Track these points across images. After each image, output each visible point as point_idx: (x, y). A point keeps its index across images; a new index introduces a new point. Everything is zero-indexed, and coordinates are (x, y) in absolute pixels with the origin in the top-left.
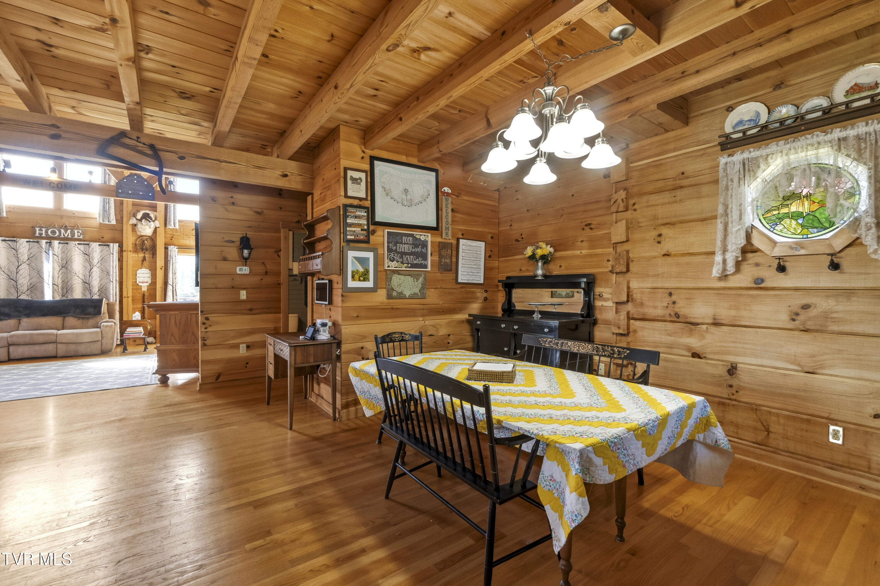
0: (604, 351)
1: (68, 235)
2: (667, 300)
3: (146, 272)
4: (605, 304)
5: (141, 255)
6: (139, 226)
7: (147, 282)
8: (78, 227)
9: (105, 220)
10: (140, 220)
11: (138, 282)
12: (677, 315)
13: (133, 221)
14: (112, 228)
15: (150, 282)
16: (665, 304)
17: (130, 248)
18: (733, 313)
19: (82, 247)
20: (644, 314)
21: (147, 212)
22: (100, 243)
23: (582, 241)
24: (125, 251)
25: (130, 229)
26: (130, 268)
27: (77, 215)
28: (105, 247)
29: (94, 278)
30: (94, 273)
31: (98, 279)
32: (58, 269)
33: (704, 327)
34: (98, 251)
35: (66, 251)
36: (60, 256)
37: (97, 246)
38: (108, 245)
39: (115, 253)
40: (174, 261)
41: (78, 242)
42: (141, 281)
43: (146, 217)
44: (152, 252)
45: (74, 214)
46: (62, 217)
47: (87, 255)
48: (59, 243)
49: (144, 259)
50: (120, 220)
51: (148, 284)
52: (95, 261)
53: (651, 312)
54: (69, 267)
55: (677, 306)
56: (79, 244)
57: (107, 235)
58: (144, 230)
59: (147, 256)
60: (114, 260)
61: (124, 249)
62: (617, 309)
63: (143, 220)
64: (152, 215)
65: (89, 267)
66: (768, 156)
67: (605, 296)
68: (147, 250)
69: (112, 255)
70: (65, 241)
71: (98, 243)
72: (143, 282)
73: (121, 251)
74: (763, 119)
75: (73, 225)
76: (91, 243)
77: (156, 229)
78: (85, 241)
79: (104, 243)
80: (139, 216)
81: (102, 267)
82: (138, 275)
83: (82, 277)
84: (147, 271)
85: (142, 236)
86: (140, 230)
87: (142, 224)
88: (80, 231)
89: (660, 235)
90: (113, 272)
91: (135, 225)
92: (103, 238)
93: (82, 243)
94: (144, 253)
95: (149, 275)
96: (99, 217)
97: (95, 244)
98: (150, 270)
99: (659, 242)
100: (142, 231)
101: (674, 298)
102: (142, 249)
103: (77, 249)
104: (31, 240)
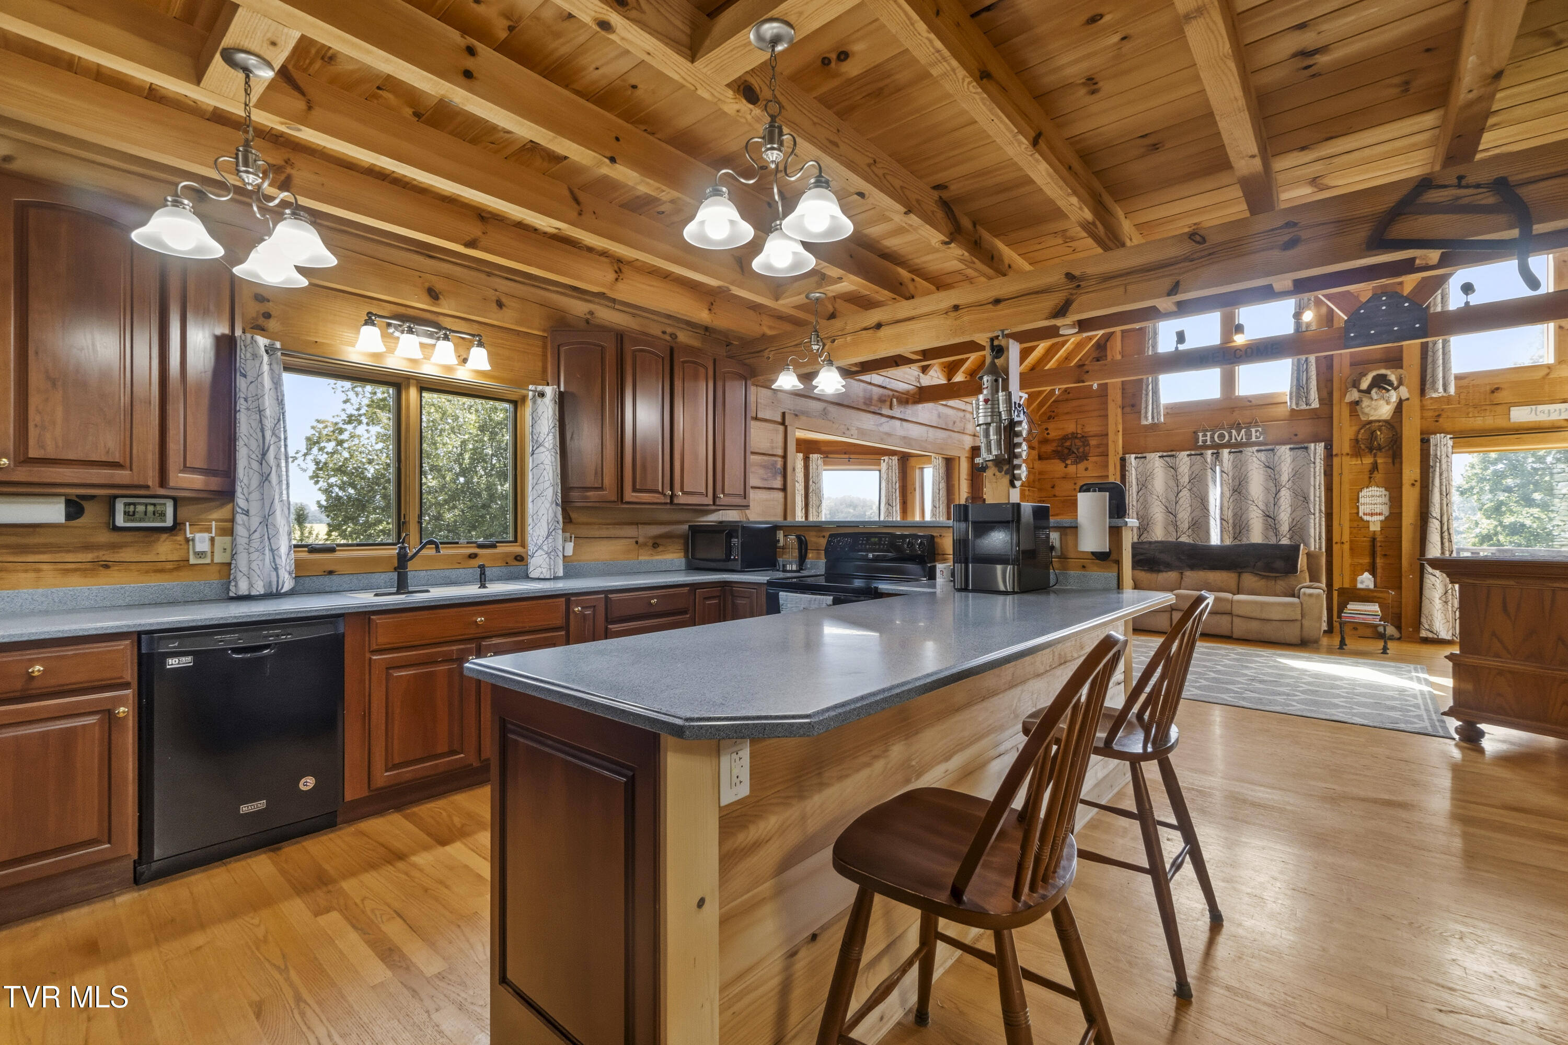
3: (1378, 494)
5: (1368, 460)
6: (1366, 403)
7: (1380, 514)
8: (1256, 422)
9: (1301, 402)
10: (1368, 391)
11: (1361, 514)
13: (1354, 395)
14: (1313, 415)
15: (1386, 512)
17: (1347, 448)
19: (1262, 456)
21: (1383, 371)
22: (1292, 446)
24: (1336, 455)
25: (1346, 412)
26: (1346, 487)
27: (1254, 402)
28: (1300, 452)
29: (1283, 508)
30: (1282, 500)
31: (1289, 510)
32: (1228, 494)
34: (1289, 460)
35: (1239, 466)
36: (1231, 474)
37: (1288, 451)
38: (1306, 448)
39: (1318, 461)
40: (1444, 466)
41: (1257, 448)
42: (1368, 511)
43: (1380, 383)
44: (1391, 452)
45: (1251, 401)
46: (1234, 410)
47: (1271, 468)
48: (1230, 452)
49: (1375, 467)
50: (1327, 399)
51: (1382, 518)
52: (1285, 478)
54: (1244, 491)
56: (1258, 451)
57: (1305, 430)
58: (1375, 410)
59: (1380, 461)
60: (1317, 474)
61: (1334, 453)
63: (1374, 391)
64: (1393, 378)
65: (1274, 490)
68: (1380, 448)
69: (1312, 465)
70: (1237, 448)
71: (1288, 447)
72: (1372, 515)
73: (1329, 455)
75: (1248, 421)
76: (1278, 447)
77: (1400, 403)
78: (1269, 446)
79: (1300, 445)
80: (1365, 384)
81: (1295, 487)
82: (1362, 500)
83: (1263, 508)
84: (1382, 492)
85: (1371, 422)
86: (1366, 410)
87: (1372, 399)
90: (1315, 496)
91: (1357, 403)
92: (1296, 435)
93: (1263, 448)
94: (1375, 456)
95: (1386, 500)
96: (1291, 399)
97: (1284, 447)
98: (1386, 489)
100: (1372, 412)
102: (1371, 451)
103: (1255, 459)
104: (1193, 452)
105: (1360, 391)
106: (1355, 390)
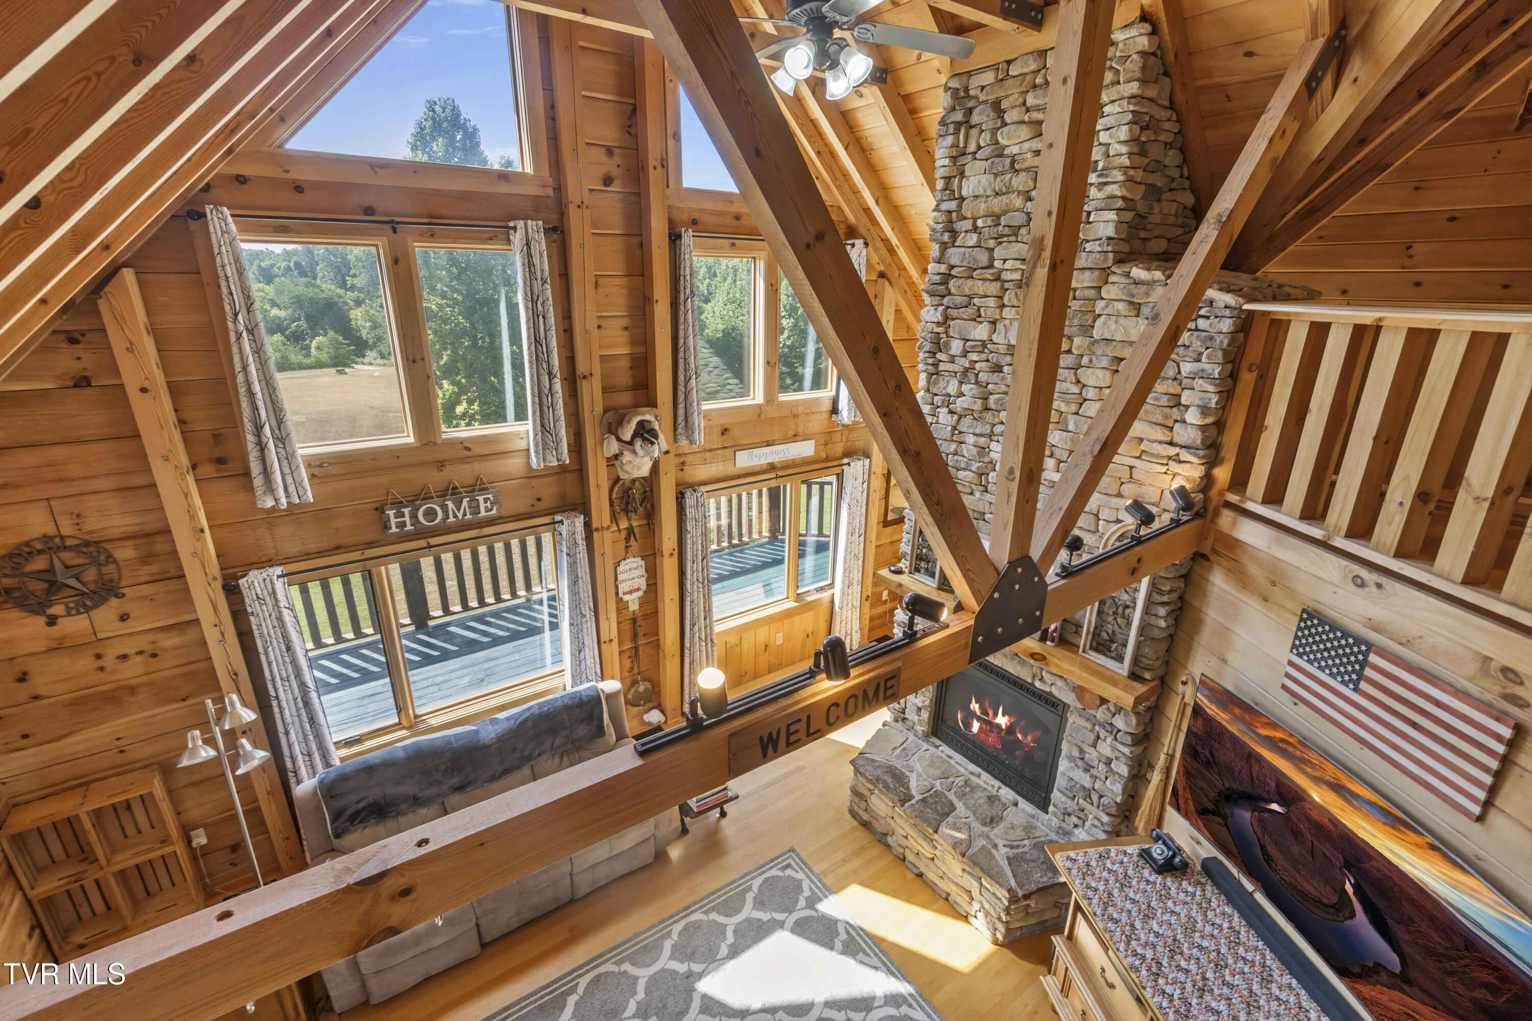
1: (465, 515)
3: (635, 565)
5: (624, 526)
6: (627, 457)
7: (638, 589)
8: (482, 484)
9: (549, 457)
10: (631, 443)
11: (621, 595)
13: (613, 447)
14: (562, 470)
15: (644, 587)
17: (607, 518)
21: (647, 416)
24: (597, 530)
25: (603, 470)
26: (608, 566)
27: (477, 450)
38: (561, 522)
39: (579, 541)
42: (627, 589)
43: (642, 431)
44: (647, 513)
45: (468, 449)
46: (441, 465)
49: (630, 530)
50: (579, 449)
51: (640, 594)
57: (549, 492)
58: (635, 465)
59: (635, 523)
61: (594, 526)
63: (638, 443)
68: (635, 510)
72: (631, 592)
73: (590, 532)
75: (472, 481)
80: (628, 432)
82: (620, 577)
84: (639, 562)
86: (628, 468)
87: (634, 452)
88: (490, 496)
91: (617, 456)
92: (539, 500)
94: (630, 519)
95: (642, 571)
96: (537, 449)
98: (643, 558)
102: (626, 512)
105: (619, 439)
106: (613, 438)
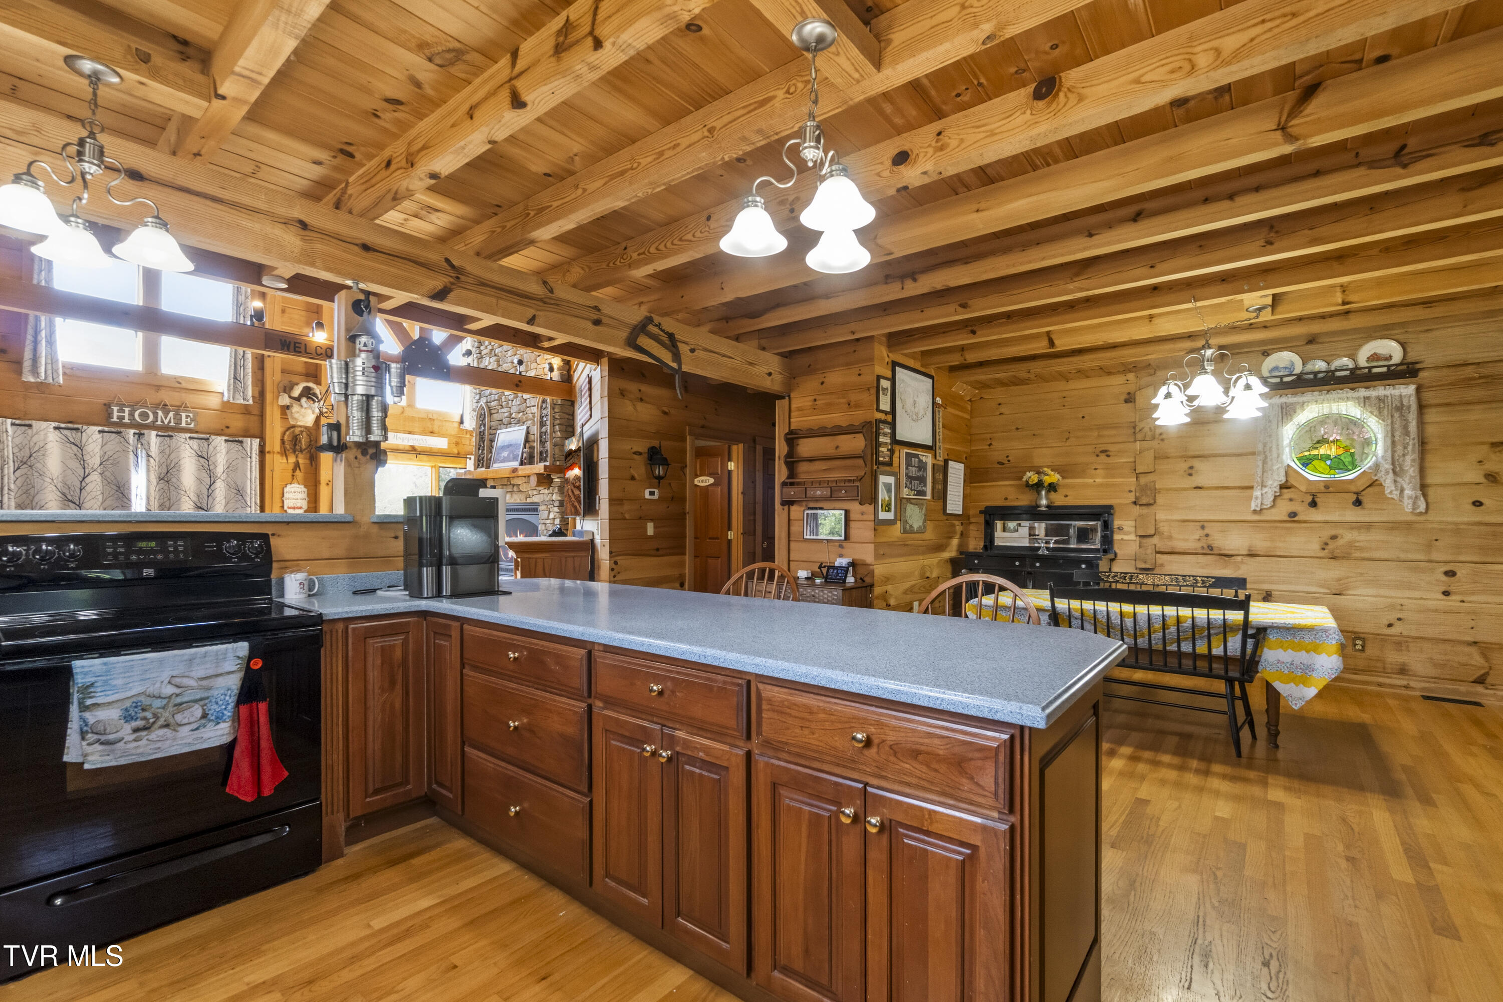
0: (1185, 581)
1: (170, 422)
2: (1199, 533)
3: (299, 490)
4: (1125, 537)
5: (292, 459)
6: (295, 408)
7: (300, 508)
8: (186, 407)
9: (237, 396)
10: (298, 399)
11: (286, 508)
12: (1211, 548)
13: (285, 400)
14: (246, 410)
15: (305, 507)
16: (1197, 537)
17: (277, 447)
18: (1268, 544)
19: (195, 444)
20: (1172, 548)
21: (310, 385)
22: (227, 438)
23: (1096, 469)
24: (269, 452)
25: (277, 413)
26: (277, 484)
27: (184, 385)
28: (234, 445)
29: (218, 499)
30: (217, 491)
31: (223, 502)
32: (154, 481)
33: (1239, 558)
34: (224, 451)
35: (167, 451)
36: (157, 460)
37: (223, 443)
38: (241, 442)
39: (254, 456)
41: (189, 435)
42: (291, 505)
43: (308, 393)
44: (308, 455)
45: (180, 383)
46: (158, 388)
47: (205, 459)
48: (157, 435)
49: (297, 465)
50: (261, 396)
51: (302, 511)
52: (220, 470)
53: (1180, 545)
54: (174, 480)
55: (1209, 538)
56: (190, 438)
57: (237, 423)
58: (304, 416)
59: (301, 461)
60: (254, 468)
61: (267, 450)
62: (1140, 543)
63: (304, 400)
64: (317, 390)
65: (208, 480)
66: (1304, 403)
67: (1126, 528)
68: (301, 451)
69: (249, 459)
70: (167, 432)
71: (224, 438)
72: (294, 508)
73: (262, 452)
74: (1298, 369)
75: (178, 404)
76: (213, 437)
78: (203, 435)
79: (235, 438)
80: (296, 392)
81: (229, 479)
82: (286, 495)
83: (195, 499)
84: (301, 488)
85: (294, 427)
86: (296, 416)
87: (300, 406)
88: (191, 415)
89: (1191, 468)
90: (251, 489)
91: (288, 407)
92: (228, 427)
93: (195, 435)
94: (297, 457)
95: (305, 495)
96: (229, 390)
97: (219, 438)
98: (305, 486)
99: (1190, 475)
100: (301, 418)
101: (1207, 531)
102: (294, 452)
103: (187, 446)
104: (106, 429)
105: (290, 397)
106: (286, 396)
